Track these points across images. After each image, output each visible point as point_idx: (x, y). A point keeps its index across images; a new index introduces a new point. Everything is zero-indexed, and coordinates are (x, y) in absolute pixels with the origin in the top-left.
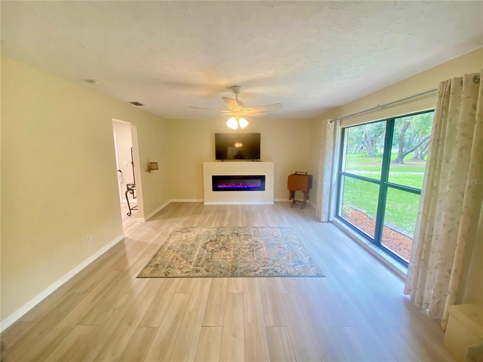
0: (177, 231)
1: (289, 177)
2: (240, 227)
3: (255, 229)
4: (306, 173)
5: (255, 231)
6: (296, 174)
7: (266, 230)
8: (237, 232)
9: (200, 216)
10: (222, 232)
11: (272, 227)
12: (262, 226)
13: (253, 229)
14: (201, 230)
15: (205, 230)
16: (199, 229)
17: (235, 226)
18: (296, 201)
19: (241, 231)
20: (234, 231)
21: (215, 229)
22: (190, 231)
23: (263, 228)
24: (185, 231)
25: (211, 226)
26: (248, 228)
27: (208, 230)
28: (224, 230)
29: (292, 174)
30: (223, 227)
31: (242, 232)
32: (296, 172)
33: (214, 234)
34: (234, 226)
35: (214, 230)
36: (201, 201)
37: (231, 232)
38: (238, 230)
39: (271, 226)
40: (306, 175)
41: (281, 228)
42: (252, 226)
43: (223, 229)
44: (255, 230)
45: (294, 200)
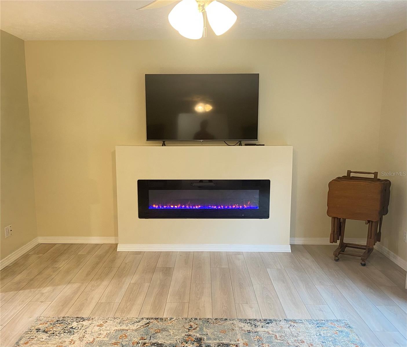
0: (38, 330)
1: (330, 184)
2: (207, 321)
3: (247, 327)
4: (376, 174)
5: (249, 332)
6: (348, 177)
7: (279, 329)
8: (198, 335)
9: (105, 283)
10: (159, 335)
11: (294, 321)
12: (268, 318)
13: (242, 325)
14: (100, 326)
15: (112, 327)
16: (96, 323)
17: (194, 316)
18: (347, 244)
19: (209, 331)
20: (190, 333)
21: (140, 324)
22: (71, 331)
23: (268, 322)
24: (59, 328)
25: (130, 316)
26: (228, 322)
27: (119, 328)
28: (164, 330)
29: (339, 178)
30: (162, 319)
31: (213, 334)
32: (349, 172)
33: (136, 340)
34: (190, 317)
35: (135, 327)
36: (111, 240)
37: (183, 335)
38: (201, 329)
39: (289, 318)
40: (376, 179)
41: (319, 324)
42: (240, 318)
43: (160, 325)
44: (249, 328)
45: (342, 243)
